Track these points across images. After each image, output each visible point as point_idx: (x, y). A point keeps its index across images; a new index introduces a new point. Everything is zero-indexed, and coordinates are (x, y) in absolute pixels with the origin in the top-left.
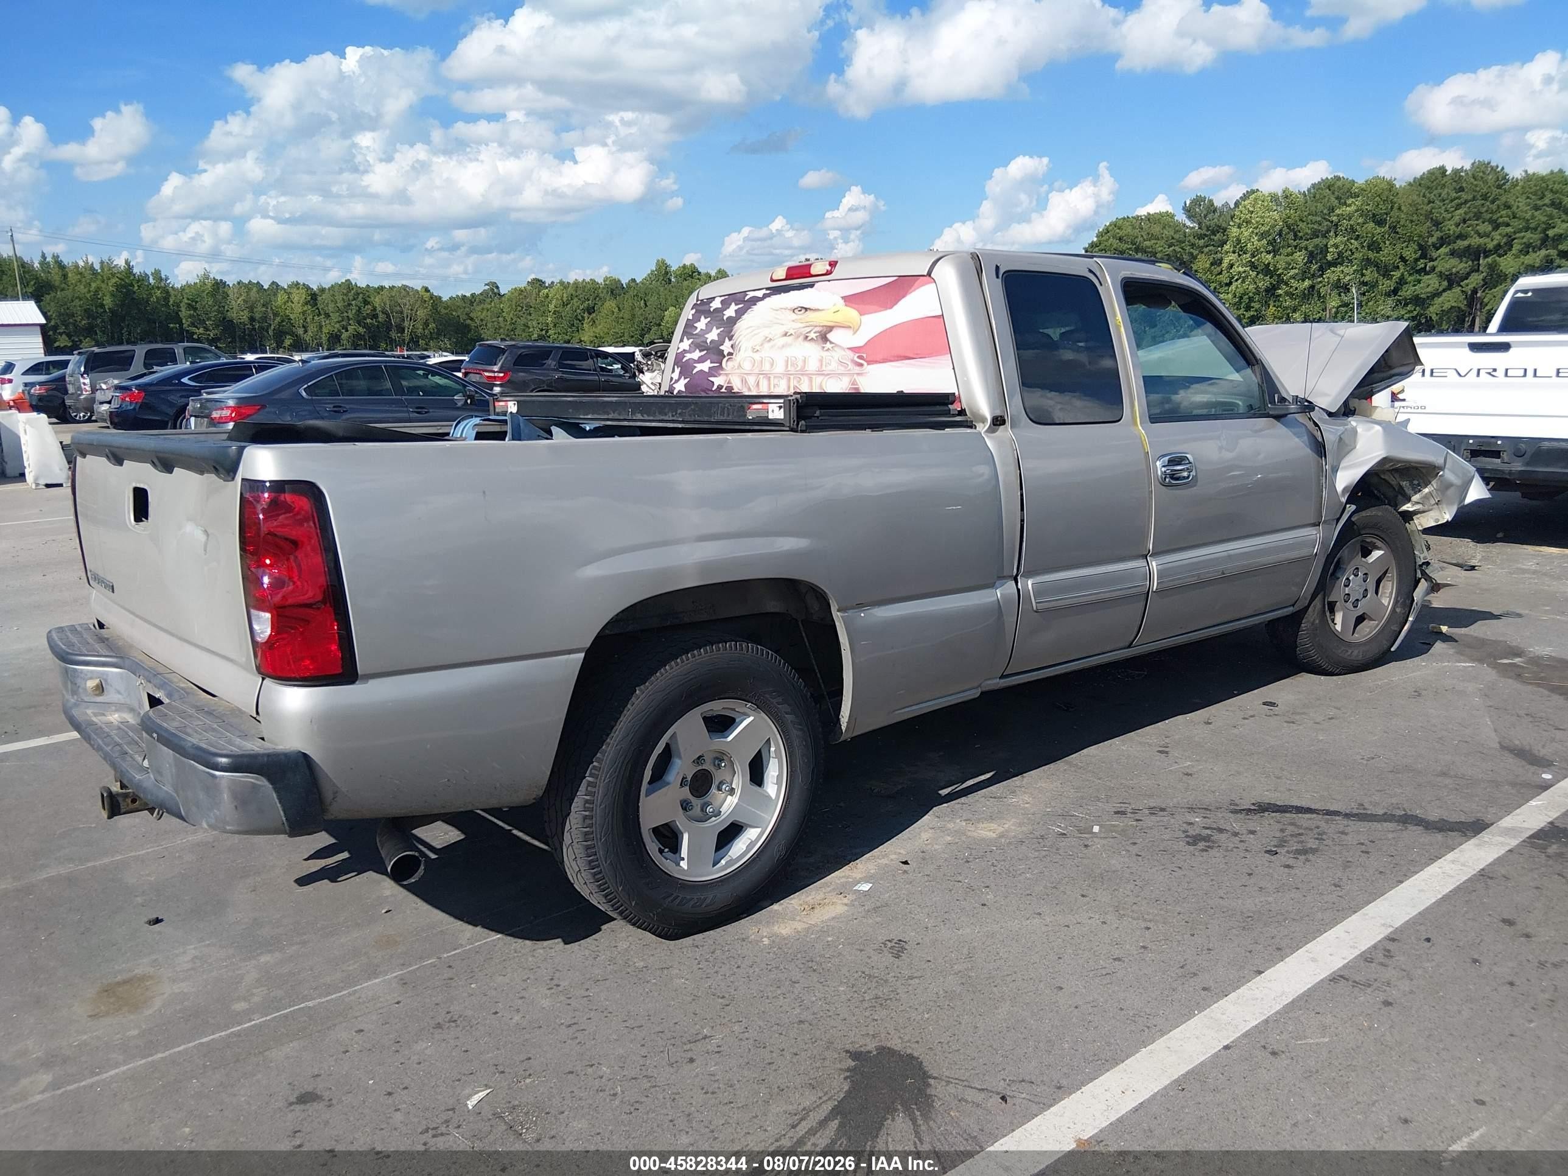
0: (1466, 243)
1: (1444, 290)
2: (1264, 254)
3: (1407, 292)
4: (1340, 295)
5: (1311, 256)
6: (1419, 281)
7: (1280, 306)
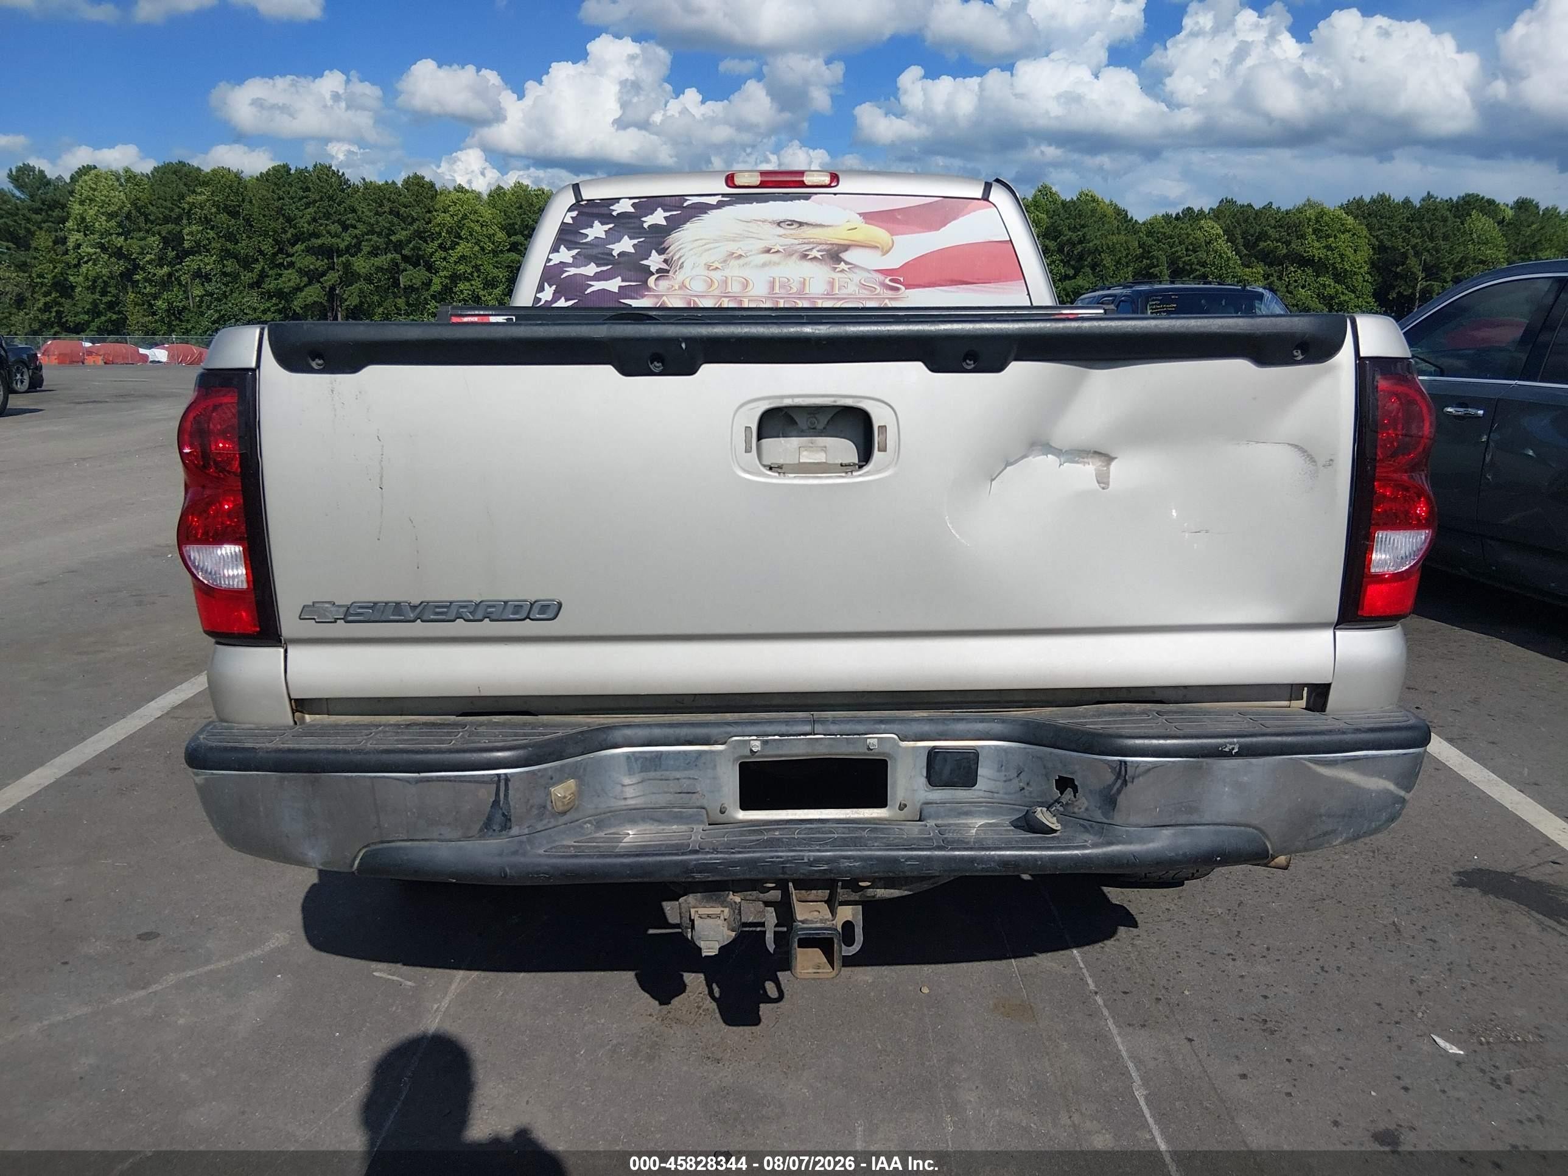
0: (319, 242)
1: (305, 286)
2: (114, 236)
3: (270, 285)
4: (203, 285)
5: (165, 241)
6: (280, 275)
7: (139, 293)
